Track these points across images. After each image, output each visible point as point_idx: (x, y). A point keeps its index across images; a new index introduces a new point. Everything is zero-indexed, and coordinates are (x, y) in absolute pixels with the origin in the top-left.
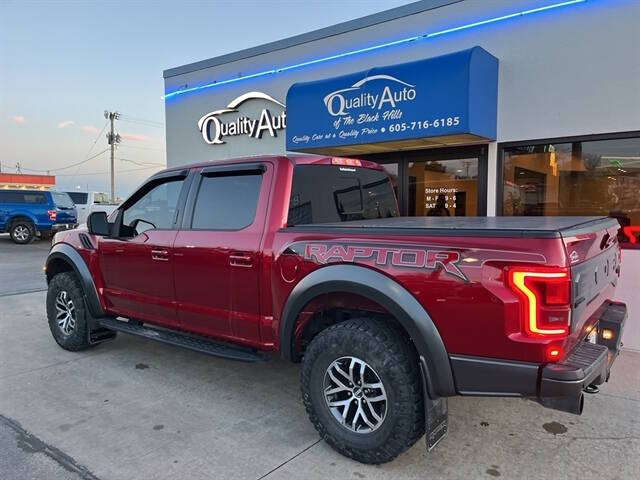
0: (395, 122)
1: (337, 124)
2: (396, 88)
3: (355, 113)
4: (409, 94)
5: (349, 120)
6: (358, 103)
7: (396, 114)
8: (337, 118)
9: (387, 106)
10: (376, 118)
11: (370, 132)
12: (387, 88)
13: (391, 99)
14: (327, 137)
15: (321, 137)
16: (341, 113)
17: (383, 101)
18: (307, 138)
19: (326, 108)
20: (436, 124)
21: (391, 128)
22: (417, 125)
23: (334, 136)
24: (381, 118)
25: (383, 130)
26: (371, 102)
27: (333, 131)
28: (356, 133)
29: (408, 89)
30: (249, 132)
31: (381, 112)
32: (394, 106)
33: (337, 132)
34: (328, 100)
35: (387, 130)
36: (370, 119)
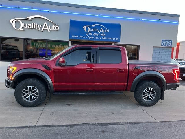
0: (104, 37)
1: (87, 34)
2: (104, 29)
3: (93, 33)
4: (107, 31)
5: (91, 34)
6: (94, 30)
7: (104, 35)
8: (87, 33)
9: (102, 33)
10: (99, 35)
11: (97, 38)
12: (102, 28)
13: (103, 31)
14: (84, 37)
15: (82, 37)
16: (89, 32)
17: (101, 31)
18: (77, 37)
19: (84, 29)
20: (113, 39)
21: (103, 38)
22: (109, 39)
23: (86, 37)
24: (100, 35)
25: (100, 38)
26: (97, 31)
27: (86, 36)
28: (93, 38)
29: (107, 30)
30: (38, 28)
31: (100, 34)
32: (103, 33)
33: (87, 37)
34: (85, 27)
35: (101, 38)
36: (97, 35)
